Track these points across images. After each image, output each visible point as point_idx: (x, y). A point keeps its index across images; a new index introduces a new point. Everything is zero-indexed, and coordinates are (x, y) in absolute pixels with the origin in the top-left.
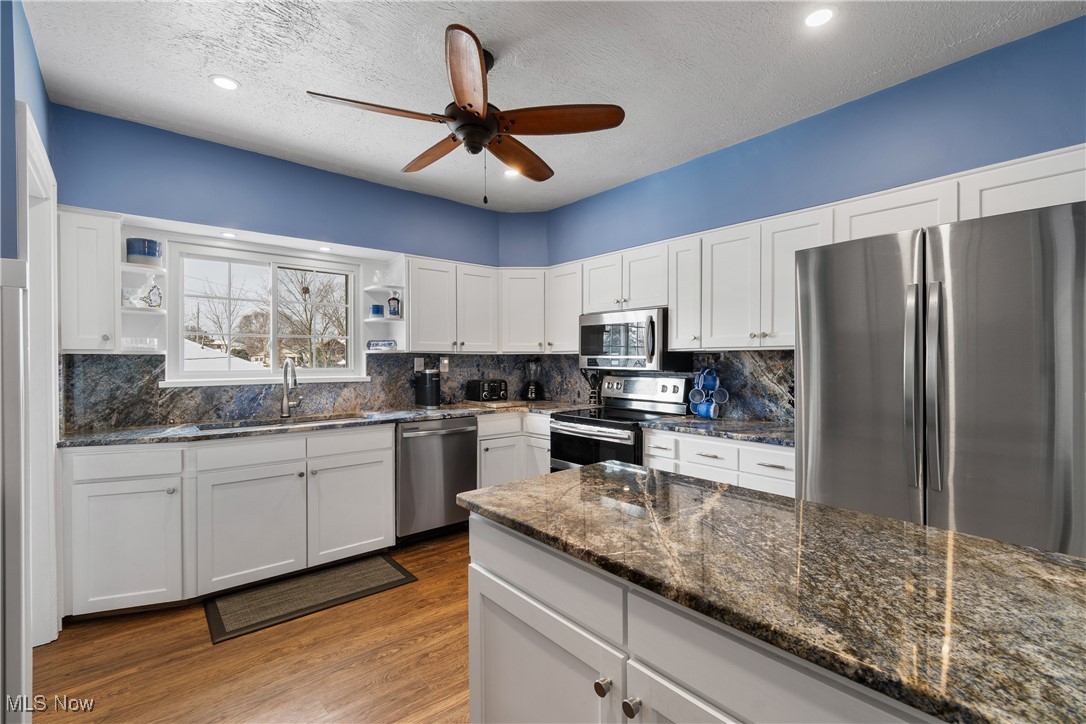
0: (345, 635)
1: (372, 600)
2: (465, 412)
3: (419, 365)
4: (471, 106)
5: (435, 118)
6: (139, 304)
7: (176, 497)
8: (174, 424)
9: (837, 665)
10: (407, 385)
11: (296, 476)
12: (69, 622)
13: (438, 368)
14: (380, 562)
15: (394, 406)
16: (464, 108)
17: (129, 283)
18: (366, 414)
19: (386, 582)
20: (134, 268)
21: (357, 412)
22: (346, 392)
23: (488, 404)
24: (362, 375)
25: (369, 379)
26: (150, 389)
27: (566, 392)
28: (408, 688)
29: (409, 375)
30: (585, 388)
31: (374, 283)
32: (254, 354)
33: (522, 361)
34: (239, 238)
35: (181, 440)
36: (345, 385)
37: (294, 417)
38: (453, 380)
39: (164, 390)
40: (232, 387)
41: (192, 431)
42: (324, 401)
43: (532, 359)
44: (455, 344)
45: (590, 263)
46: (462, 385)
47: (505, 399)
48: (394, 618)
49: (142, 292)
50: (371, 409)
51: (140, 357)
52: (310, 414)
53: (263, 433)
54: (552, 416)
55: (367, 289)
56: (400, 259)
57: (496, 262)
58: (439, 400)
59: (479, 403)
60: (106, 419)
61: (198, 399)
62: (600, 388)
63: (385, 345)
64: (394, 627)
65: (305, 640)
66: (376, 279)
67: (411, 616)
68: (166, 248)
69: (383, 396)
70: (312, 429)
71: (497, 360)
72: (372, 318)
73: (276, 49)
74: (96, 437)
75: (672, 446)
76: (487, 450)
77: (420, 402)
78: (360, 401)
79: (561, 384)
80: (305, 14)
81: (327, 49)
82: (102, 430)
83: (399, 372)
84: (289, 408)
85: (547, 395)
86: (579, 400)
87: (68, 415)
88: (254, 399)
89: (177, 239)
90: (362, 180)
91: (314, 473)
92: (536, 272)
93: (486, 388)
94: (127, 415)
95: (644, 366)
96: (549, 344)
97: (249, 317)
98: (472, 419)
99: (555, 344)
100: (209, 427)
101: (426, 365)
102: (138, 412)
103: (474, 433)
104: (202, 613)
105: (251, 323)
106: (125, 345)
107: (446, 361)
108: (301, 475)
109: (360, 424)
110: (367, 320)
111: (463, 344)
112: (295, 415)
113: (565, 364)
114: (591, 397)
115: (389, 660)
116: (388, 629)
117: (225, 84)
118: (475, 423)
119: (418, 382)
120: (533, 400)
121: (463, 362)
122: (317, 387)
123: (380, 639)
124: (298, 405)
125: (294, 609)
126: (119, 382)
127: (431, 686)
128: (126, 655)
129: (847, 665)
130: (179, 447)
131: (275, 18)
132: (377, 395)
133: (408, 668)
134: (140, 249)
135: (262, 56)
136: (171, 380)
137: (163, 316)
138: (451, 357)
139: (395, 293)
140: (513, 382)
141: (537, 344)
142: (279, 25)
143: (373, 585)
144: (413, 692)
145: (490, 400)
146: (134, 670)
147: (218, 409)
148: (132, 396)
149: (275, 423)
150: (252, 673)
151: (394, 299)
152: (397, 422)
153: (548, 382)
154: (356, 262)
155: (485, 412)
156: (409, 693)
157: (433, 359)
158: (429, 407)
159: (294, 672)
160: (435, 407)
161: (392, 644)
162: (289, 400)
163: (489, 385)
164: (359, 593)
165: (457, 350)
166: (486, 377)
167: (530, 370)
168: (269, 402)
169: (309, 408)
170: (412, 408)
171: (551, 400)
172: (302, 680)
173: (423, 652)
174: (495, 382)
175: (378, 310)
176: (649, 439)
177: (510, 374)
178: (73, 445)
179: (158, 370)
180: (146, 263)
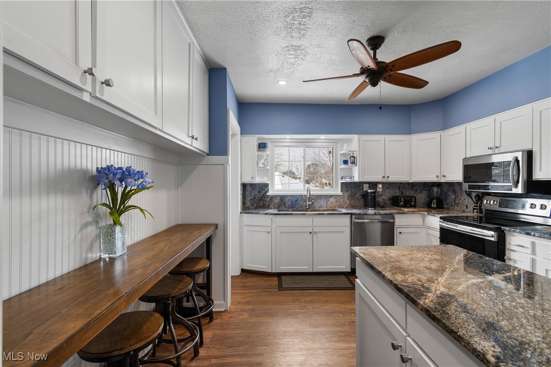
0: (322, 302)
1: (336, 292)
2: (388, 212)
3: (366, 187)
4: (369, 66)
5: (355, 75)
6: (261, 166)
7: (270, 234)
8: (271, 208)
9: (485, 361)
10: (360, 197)
11: (309, 233)
12: (243, 270)
13: (376, 189)
14: (343, 277)
15: (353, 207)
16: (367, 68)
17: (259, 158)
18: (340, 209)
19: (343, 286)
20: (260, 153)
21: (337, 209)
22: (332, 200)
23: (403, 209)
24: (338, 192)
25: (342, 194)
26: (264, 195)
27: (458, 204)
28: (342, 332)
29: (361, 192)
30: (470, 203)
31: (344, 149)
32: (311, 181)
33: (427, 186)
34: (292, 138)
35: (271, 214)
36: (331, 196)
37: (311, 209)
38: (384, 196)
39: (269, 196)
40: (289, 196)
41: (276, 211)
42: (322, 202)
43: (435, 184)
44: (384, 177)
45: (470, 126)
46: (390, 198)
47: (415, 206)
48: (343, 302)
49: (262, 161)
50: (343, 208)
51: (262, 184)
52: (317, 208)
53: (297, 214)
54: (441, 218)
55: (341, 153)
56: (355, 137)
57: (409, 132)
58: (375, 205)
59: (398, 208)
60: (253, 205)
61: (278, 200)
62: (481, 203)
63: (349, 178)
64: (342, 306)
65: (308, 299)
66: (344, 148)
67: (351, 304)
68: (269, 145)
69: (348, 202)
70: (315, 214)
71: (413, 185)
72: (343, 166)
73: (295, 66)
74: (250, 211)
75: (529, 245)
76: (400, 233)
77: (366, 206)
78: (338, 204)
79: (455, 200)
80: (302, 51)
81: (313, 60)
82: (252, 209)
83: (356, 191)
84: (309, 205)
85: (445, 206)
86: (467, 210)
87: (244, 203)
88: (296, 201)
89: (273, 141)
90: (338, 105)
91: (316, 233)
92: (436, 135)
93: (402, 200)
94: (258, 204)
95: (511, 190)
96: (443, 176)
97: (309, 165)
98: (392, 216)
99: (447, 176)
100: (282, 211)
101: (370, 188)
102: (261, 204)
103: (393, 223)
104: (277, 279)
105: (310, 168)
106: (258, 180)
107: (380, 186)
108: (311, 233)
109: (336, 214)
110: (341, 167)
111: (388, 177)
112: (311, 208)
113: (457, 188)
114: (474, 209)
115: (337, 318)
116: (340, 306)
117: (282, 83)
118: (394, 218)
119: (365, 195)
120: (435, 208)
121: (390, 186)
122: (320, 197)
123: (335, 308)
124: (312, 204)
125: (306, 286)
126: (256, 193)
127: (352, 335)
128: (255, 286)
129: (489, 362)
130: (271, 217)
131: (293, 56)
132: (345, 201)
133: (344, 325)
134: (262, 146)
135: (292, 70)
136: (271, 193)
137: (268, 169)
138: (383, 183)
139: (353, 154)
140: (422, 197)
141: (435, 176)
142: (294, 58)
143: (338, 286)
144: (344, 334)
145: (405, 206)
146: (256, 291)
147: (285, 204)
148: (260, 198)
149: (303, 211)
150: (288, 304)
151: (352, 157)
152: (351, 214)
153: (446, 198)
154: (336, 141)
155: (400, 213)
156: (342, 334)
157: (373, 185)
158: (370, 209)
159: (301, 309)
160: (373, 209)
161: (340, 312)
162: (309, 202)
163: (404, 199)
164: (331, 287)
165: (385, 180)
166: (404, 194)
167: (433, 192)
168: (302, 202)
169: (317, 205)
170: (362, 208)
171: (448, 209)
172: (303, 313)
173: (353, 320)
174: (408, 197)
175: (345, 162)
176: (510, 239)
177: (420, 193)
178: (244, 213)
179: (267, 189)
180: (263, 151)
